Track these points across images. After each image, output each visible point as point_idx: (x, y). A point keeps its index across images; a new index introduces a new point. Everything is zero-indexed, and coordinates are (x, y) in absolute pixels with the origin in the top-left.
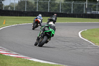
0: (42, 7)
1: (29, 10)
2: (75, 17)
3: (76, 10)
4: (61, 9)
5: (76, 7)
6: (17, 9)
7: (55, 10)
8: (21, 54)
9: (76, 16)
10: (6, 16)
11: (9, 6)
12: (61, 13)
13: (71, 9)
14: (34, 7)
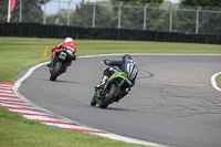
0: (130, 20)
1: (102, 26)
2: (204, 43)
3: (205, 26)
4: (173, 25)
5: (206, 21)
6: (74, 22)
7: (159, 27)
8: (83, 122)
9: (207, 40)
10: (50, 37)
11: (56, 17)
12: (172, 34)
13: (195, 25)
14: (113, 18)
